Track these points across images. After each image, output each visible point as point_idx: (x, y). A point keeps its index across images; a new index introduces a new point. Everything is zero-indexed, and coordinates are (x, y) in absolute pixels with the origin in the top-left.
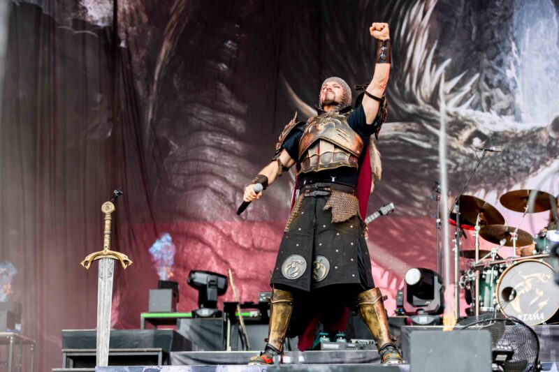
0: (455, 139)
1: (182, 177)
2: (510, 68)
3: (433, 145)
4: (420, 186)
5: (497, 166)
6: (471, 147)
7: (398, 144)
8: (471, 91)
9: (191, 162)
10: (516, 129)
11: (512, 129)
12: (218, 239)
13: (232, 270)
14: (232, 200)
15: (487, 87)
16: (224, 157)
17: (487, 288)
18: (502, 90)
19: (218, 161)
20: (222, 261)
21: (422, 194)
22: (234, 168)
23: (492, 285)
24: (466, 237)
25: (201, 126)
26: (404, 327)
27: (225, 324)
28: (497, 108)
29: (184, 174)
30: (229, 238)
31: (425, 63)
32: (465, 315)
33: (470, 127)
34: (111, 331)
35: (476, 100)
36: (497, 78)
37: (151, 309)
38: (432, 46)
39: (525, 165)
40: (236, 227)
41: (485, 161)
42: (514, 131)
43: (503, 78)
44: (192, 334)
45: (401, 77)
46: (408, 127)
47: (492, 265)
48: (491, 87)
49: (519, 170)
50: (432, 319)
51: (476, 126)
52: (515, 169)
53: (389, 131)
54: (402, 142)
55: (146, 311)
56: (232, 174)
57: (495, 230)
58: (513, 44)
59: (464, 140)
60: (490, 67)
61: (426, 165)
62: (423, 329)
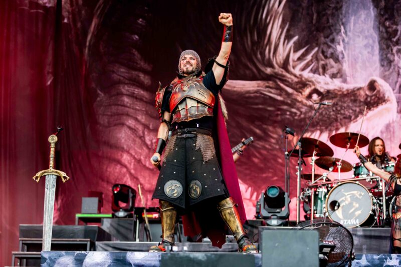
0: (300, 94)
1: (107, 117)
2: (339, 44)
3: (284, 98)
4: (274, 127)
5: (329, 115)
6: (310, 101)
7: (259, 96)
8: (312, 60)
9: (113, 107)
10: (343, 88)
11: (340, 88)
12: (131, 162)
13: (141, 184)
14: (142, 135)
15: (323, 58)
16: (136, 103)
17: (319, 201)
18: (334, 60)
19: (132, 105)
20: (134, 178)
21: (276, 133)
22: (143, 111)
23: (323, 199)
24: (305, 165)
25: (120, 80)
26: (261, 227)
27: (135, 223)
28: (329, 73)
29: (108, 115)
30: (139, 161)
31: (279, 38)
32: (304, 219)
33: (311, 86)
34: (53, 226)
35: (315, 67)
36: (330, 51)
37: (83, 211)
38: (285, 27)
39: (349, 114)
40: (144, 154)
41: (320, 111)
42: (342, 89)
43: (335, 51)
44: (112, 229)
45: (262, 48)
46: (267, 84)
47: (323, 185)
48: (326, 57)
49: (344, 118)
50: (280, 222)
51: (314, 85)
52: (342, 117)
53: (253, 87)
54: (263, 96)
55: (80, 212)
56: (142, 115)
57: (326, 161)
58: (342, 27)
59: (306, 95)
60: (325, 43)
61: (279, 113)
62: (273, 229)
